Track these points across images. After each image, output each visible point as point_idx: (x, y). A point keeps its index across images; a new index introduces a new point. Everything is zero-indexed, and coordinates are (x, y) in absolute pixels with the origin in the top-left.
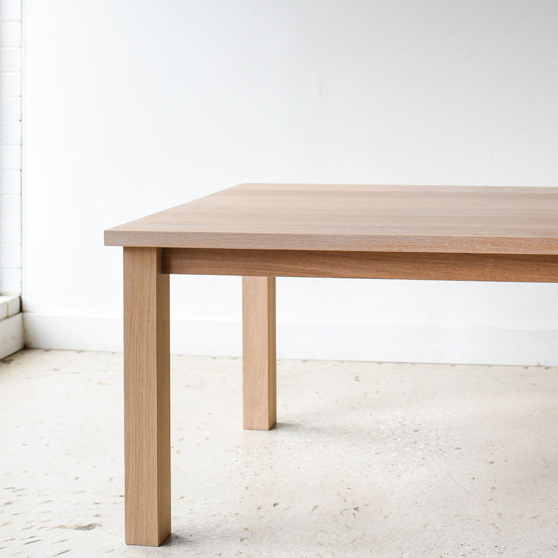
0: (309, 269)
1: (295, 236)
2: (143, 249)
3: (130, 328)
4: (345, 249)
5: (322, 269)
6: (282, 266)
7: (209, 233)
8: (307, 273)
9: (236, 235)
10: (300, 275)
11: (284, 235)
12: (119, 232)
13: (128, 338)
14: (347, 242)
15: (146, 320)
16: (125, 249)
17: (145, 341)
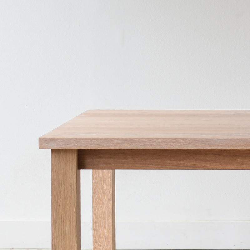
0: (189, 163)
1: (183, 139)
2: (66, 151)
3: (57, 209)
4: (219, 148)
5: (198, 164)
6: (169, 162)
7: (119, 139)
8: (187, 167)
9: (139, 139)
10: (182, 168)
11: (175, 139)
12: (50, 139)
13: (55, 217)
14: (221, 143)
15: (68, 202)
16: (53, 151)
17: (68, 218)
